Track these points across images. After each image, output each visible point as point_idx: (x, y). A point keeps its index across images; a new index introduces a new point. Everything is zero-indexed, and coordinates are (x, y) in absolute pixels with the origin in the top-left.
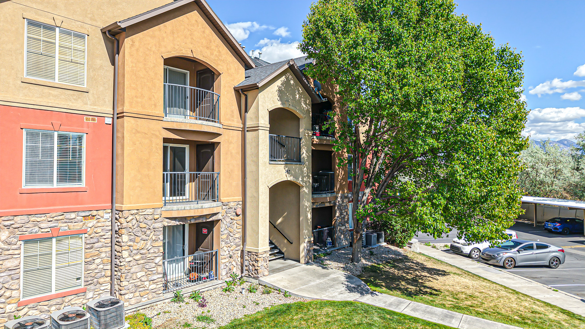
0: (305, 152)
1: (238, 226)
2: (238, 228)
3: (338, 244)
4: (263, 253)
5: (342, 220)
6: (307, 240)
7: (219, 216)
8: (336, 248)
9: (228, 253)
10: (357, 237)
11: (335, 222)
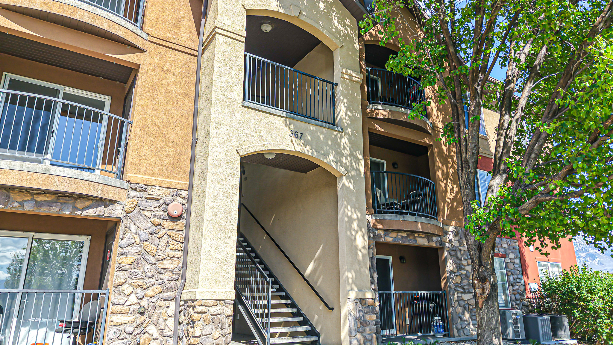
0: (344, 109)
1: (171, 242)
2: (172, 247)
3: (458, 330)
4: (209, 303)
5: (462, 279)
6: (352, 295)
7: (116, 211)
8: (452, 339)
9: (136, 301)
10: (483, 293)
11: (446, 284)
